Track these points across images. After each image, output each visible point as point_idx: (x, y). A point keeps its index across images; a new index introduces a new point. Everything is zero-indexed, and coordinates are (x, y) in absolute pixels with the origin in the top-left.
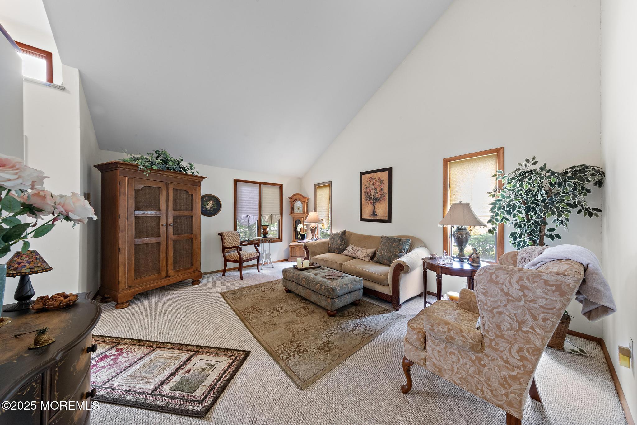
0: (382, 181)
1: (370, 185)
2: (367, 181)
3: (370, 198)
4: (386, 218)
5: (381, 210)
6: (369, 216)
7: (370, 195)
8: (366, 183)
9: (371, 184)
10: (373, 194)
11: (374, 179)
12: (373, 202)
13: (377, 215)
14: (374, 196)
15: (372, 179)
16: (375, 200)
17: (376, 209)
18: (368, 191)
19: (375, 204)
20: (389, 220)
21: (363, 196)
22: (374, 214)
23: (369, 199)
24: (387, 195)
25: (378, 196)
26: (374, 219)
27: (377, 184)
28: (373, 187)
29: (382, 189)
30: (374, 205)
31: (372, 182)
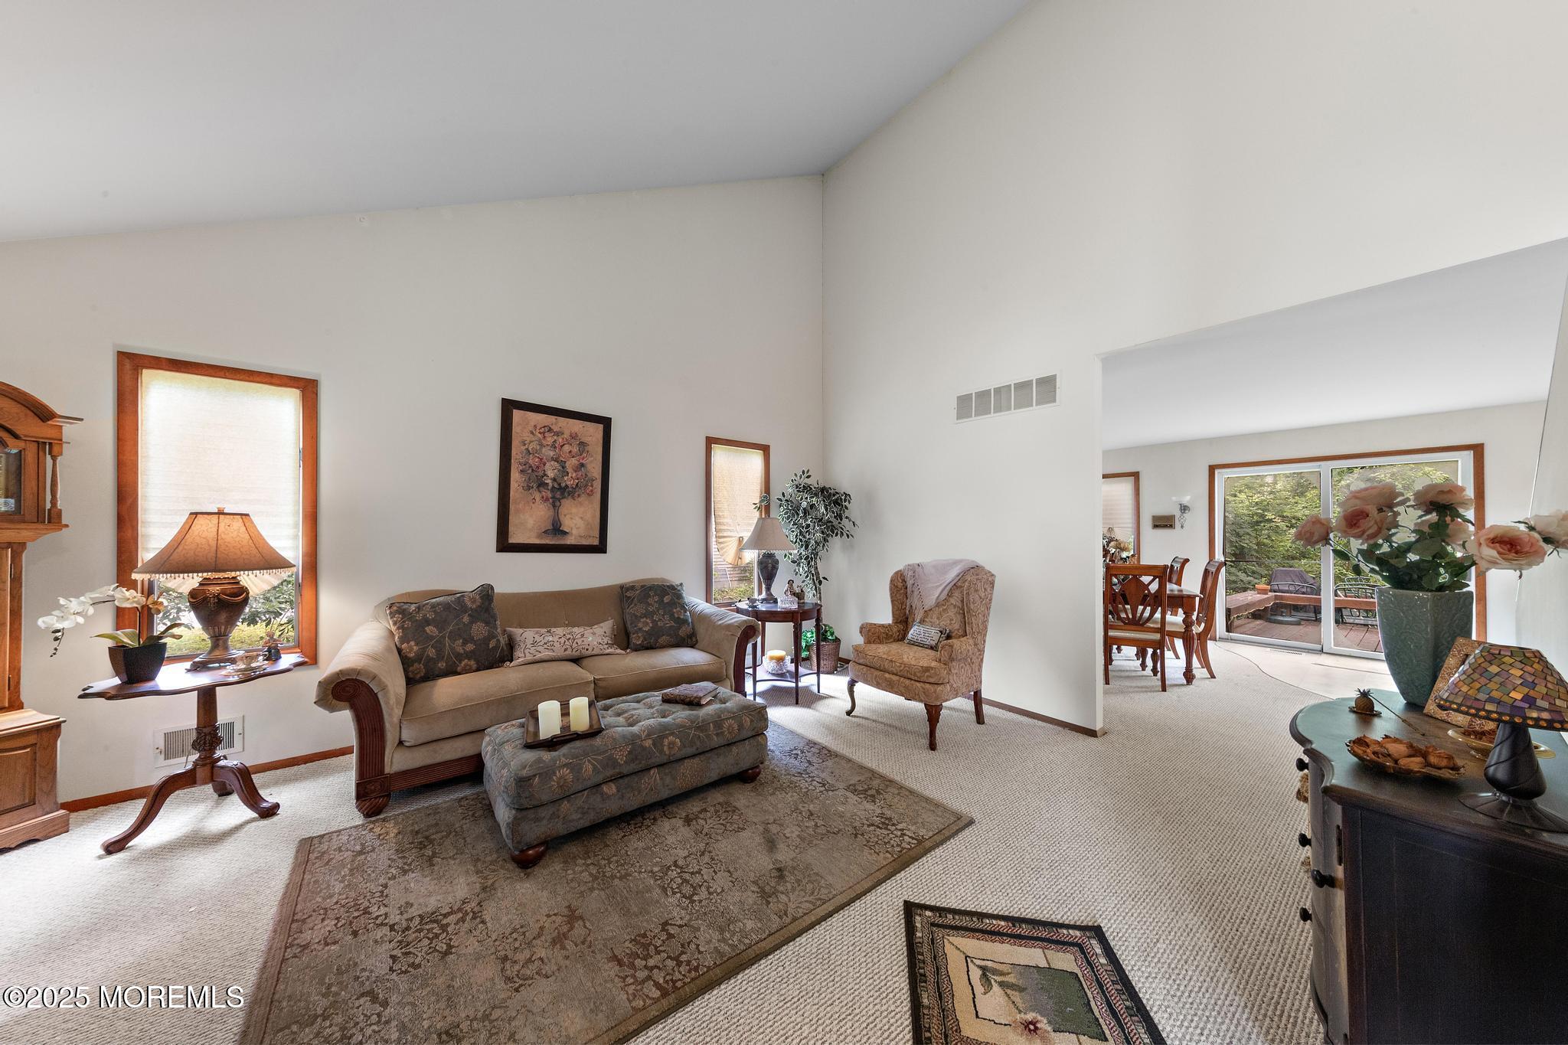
0: (582, 444)
1: (542, 445)
2: (532, 433)
3: (542, 485)
4: (596, 542)
5: (578, 520)
6: (539, 536)
7: (541, 474)
8: (527, 437)
9: (544, 442)
10: (551, 474)
11: (557, 434)
12: (552, 498)
13: (565, 533)
14: (554, 480)
15: (550, 430)
16: (560, 493)
17: (562, 518)
18: (533, 461)
19: (558, 504)
20: (601, 548)
21: (515, 476)
22: (557, 529)
23: (539, 486)
24: (598, 485)
25: (569, 481)
26: (555, 543)
27: (567, 448)
28: (552, 453)
29: (582, 465)
30: (554, 506)
31: (550, 440)
